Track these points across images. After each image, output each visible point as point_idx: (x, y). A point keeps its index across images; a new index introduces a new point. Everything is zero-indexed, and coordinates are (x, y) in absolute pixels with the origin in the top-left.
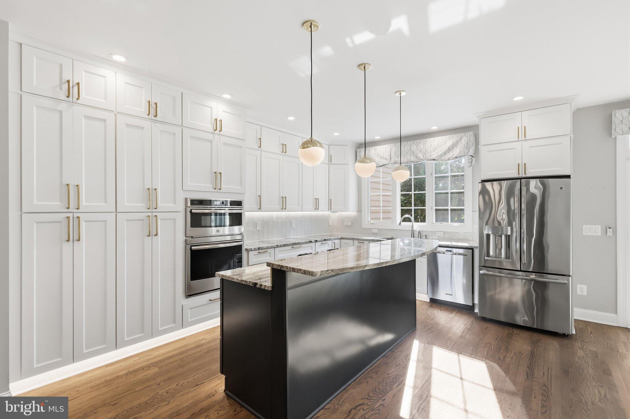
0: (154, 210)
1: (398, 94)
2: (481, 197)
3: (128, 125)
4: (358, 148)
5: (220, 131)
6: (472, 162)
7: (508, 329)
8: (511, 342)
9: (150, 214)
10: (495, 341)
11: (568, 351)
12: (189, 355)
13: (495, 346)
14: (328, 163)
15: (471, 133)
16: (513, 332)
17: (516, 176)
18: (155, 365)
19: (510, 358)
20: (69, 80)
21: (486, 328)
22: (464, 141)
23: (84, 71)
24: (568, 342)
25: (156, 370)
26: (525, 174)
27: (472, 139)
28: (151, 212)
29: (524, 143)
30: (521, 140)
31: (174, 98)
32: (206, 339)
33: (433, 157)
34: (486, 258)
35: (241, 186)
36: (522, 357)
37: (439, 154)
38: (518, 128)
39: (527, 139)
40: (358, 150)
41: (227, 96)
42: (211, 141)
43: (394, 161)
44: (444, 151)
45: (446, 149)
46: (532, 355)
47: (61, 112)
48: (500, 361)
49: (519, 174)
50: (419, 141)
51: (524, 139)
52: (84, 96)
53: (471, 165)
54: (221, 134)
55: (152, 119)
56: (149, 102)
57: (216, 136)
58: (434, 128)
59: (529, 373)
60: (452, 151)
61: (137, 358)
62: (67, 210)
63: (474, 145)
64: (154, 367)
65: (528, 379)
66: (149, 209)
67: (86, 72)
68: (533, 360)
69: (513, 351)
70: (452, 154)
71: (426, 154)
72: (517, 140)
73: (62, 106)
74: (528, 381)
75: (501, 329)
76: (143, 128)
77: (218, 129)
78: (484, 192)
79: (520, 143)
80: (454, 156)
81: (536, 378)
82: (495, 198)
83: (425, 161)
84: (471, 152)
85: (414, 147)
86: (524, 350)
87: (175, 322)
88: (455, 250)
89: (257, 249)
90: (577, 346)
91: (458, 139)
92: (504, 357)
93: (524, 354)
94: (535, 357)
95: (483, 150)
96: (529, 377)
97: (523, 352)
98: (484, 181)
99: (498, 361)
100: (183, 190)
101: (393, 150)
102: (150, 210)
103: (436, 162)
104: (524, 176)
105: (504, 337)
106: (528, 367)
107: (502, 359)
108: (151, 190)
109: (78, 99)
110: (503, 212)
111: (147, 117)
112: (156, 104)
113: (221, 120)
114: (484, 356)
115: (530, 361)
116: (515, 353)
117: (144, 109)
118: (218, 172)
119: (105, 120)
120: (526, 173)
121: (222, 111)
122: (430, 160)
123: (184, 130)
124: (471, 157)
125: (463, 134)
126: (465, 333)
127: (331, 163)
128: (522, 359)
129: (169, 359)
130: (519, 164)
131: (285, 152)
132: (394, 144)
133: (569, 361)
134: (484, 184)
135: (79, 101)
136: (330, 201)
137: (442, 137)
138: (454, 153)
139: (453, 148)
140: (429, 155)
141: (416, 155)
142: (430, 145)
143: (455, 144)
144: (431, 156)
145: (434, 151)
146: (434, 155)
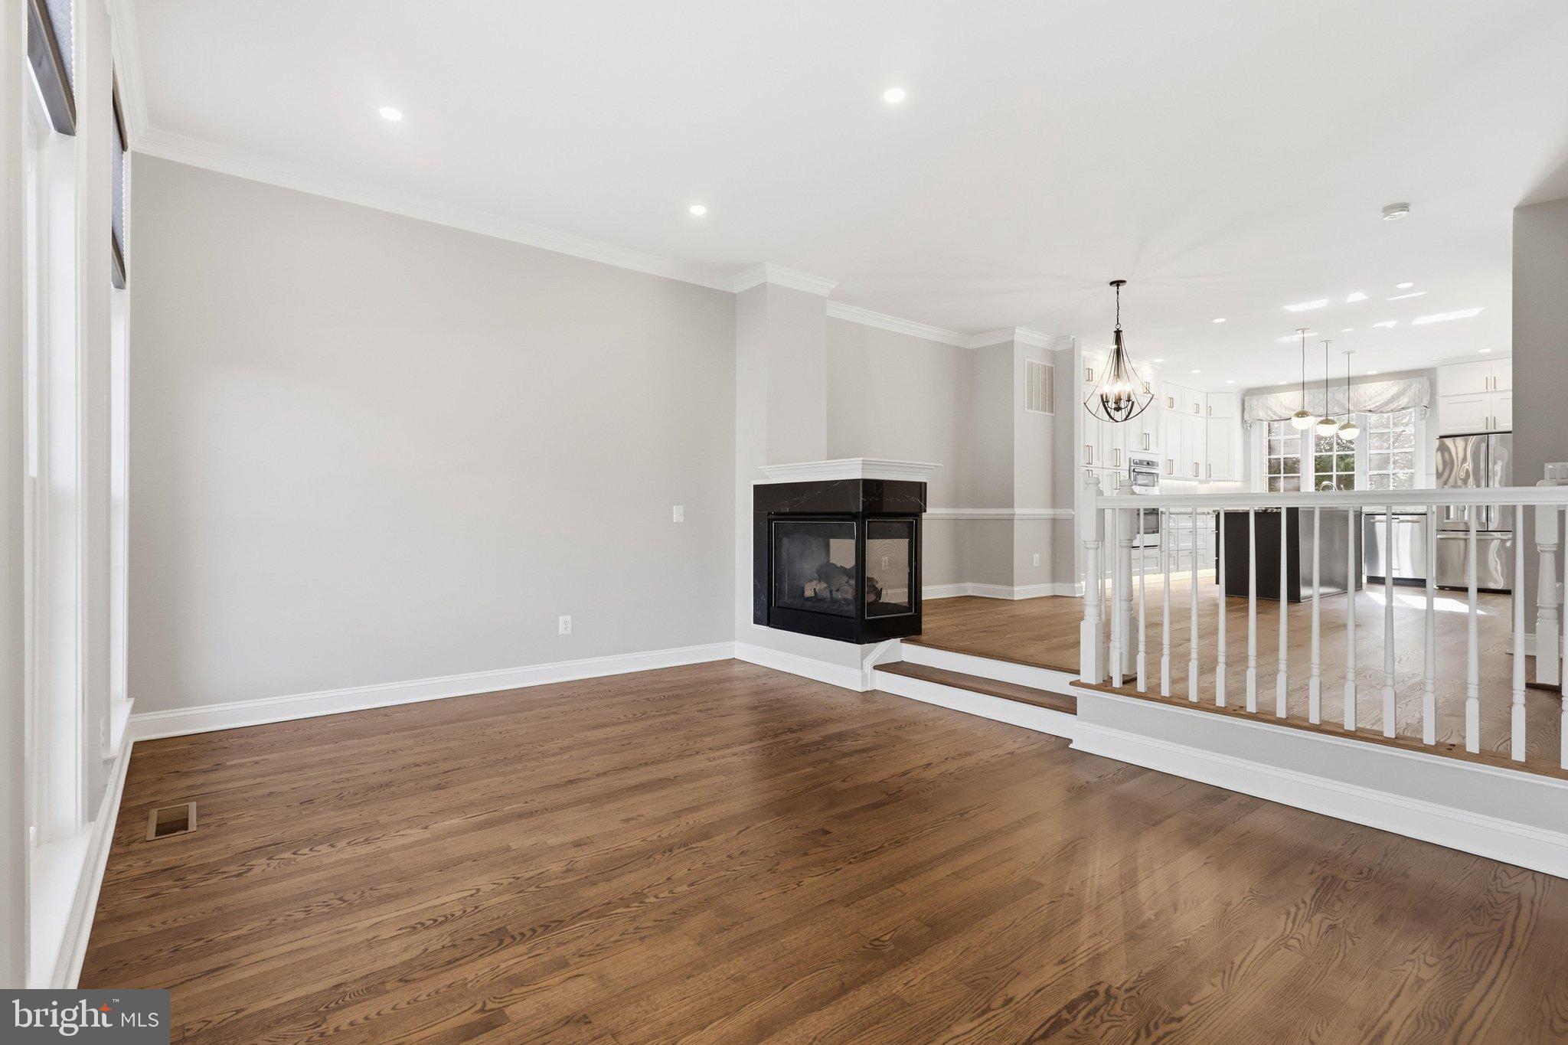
2: (1439, 453)
4: (1248, 396)
6: (1425, 413)
14: (1206, 417)
15: (1425, 378)
17: (1484, 430)
22: (1415, 387)
27: (1427, 386)
29: (1494, 394)
30: (1490, 391)
33: (1368, 408)
34: (1445, 521)
37: (1377, 404)
38: (1486, 378)
39: (1497, 390)
40: (1246, 398)
44: (1385, 400)
45: (1388, 398)
49: (1487, 429)
51: (1494, 391)
53: (1424, 418)
60: (1397, 400)
63: (1429, 394)
70: (1397, 404)
71: (1359, 404)
72: (1485, 392)
78: (1443, 449)
79: (1489, 394)
80: (1400, 407)
82: (1457, 453)
83: (1356, 413)
84: (1425, 402)
85: (1339, 395)
88: (1402, 517)
91: (1406, 386)
95: (1441, 402)
98: (1441, 437)
103: (1375, 414)
104: (1493, 431)
120: (1496, 428)
122: (1365, 411)
124: (1425, 408)
125: (1412, 380)
127: (1211, 417)
130: (1486, 418)
131: (1172, 407)
134: (1443, 441)
136: (1208, 466)
137: (1381, 383)
138: (1400, 403)
139: (1398, 396)
140: (1363, 406)
141: (1343, 405)
142: (1364, 393)
143: (1400, 391)
144: (1365, 407)
145: (1370, 400)
146: (1370, 405)
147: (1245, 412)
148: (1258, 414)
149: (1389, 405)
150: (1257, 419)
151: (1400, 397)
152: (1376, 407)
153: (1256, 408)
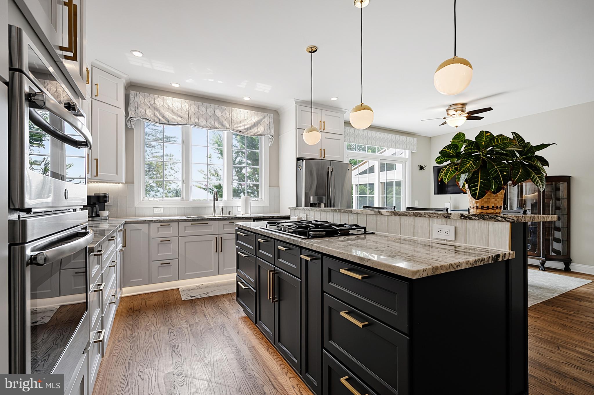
4: (131, 90)
15: (272, 115)
22: (267, 121)
27: (273, 121)
30: (321, 131)
33: (239, 129)
38: (320, 121)
40: (131, 92)
44: (250, 125)
45: (252, 124)
50: (223, 107)
51: (323, 131)
53: (271, 144)
60: (257, 127)
70: (257, 130)
71: (232, 124)
85: (218, 113)
91: (262, 117)
101: (192, 109)
125: (265, 114)
127: (97, 98)
132: (192, 102)
137: (247, 111)
138: (259, 129)
139: (257, 125)
140: (236, 126)
141: (222, 122)
142: (236, 115)
143: (259, 121)
144: (237, 127)
145: (240, 123)
146: (240, 127)
148: (145, 113)
149: (252, 130)
150: (146, 119)
151: (258, 125)
152: (245, 129)
153: (143, 105)
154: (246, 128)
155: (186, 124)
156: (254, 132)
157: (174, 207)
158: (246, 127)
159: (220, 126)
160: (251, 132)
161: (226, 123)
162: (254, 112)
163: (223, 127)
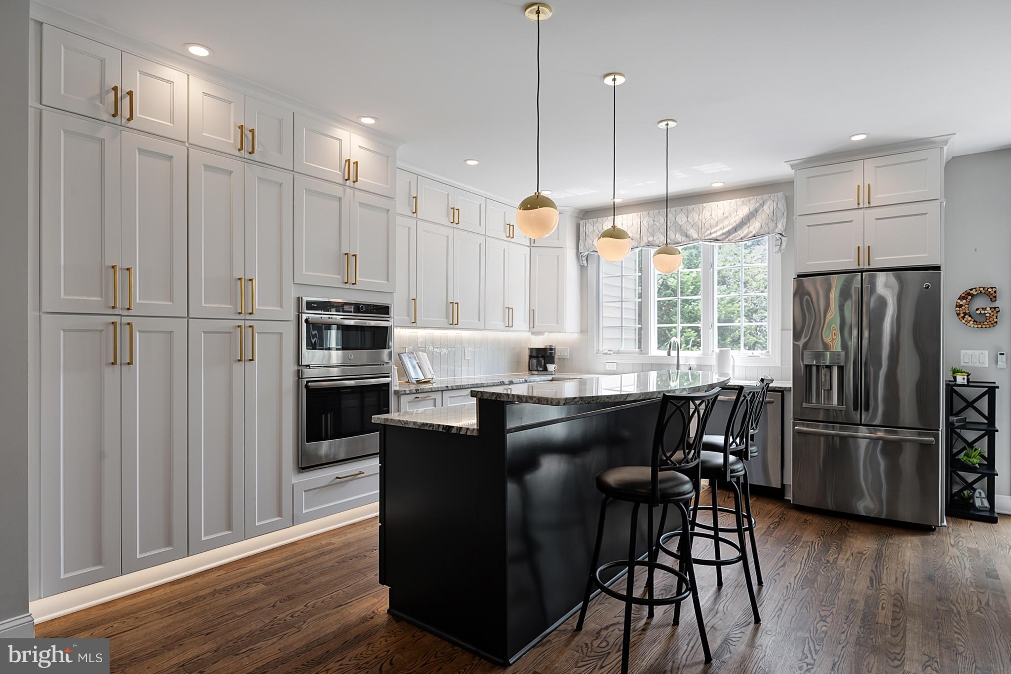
0: (248, 317)
1: (663, 125)
2: (797, 300)
3: (207, 167)
4: (582, 219)
5: (354, 182)
6: (781, 244)
7: (841, 522)
8: (845, 539)
9: (241, 323)
10: (820, 537)
11: (935, 550)
12: (312, 566)
13: (819, 545)
14: (529, 245)
15: (780, 194)
16: (849, 526)
17: (855, 267)
18: (258, 580)
19: (845, 559)
20: (117, 87)
21: (806, 521)
22: (768, 208)
23: (139, 71)
24: (934, 537)
25: (261, 587)
26: (869, 264)
27: (782, 205)
28: (243, 320)
29: (867, 211)
30: (863, 207)
31: (280, 121)
32: (334, 544)
33: (714, 236)
34: (804, 406)
35: (388, 280)
36: (863, 559)
38: (859, 186)
39: (871, 206)
40: (582, 222)
41: (368, 121)
42: (340, 199)
43: (646, 242)
44: (734, 225)
45: (738, 222)
46: (879, 557)
47: (102, 142)
48: (829, 564)
49: (859, 265)
50: (690, 207)
51: (868, 206)
52: (138, 115)
53: (780, 250)
54: (356, 186)
55: (246, 157)
56: (241, 127)
57: (348, 190)
58: (718, 185)
59: (874, 578)
60: (748, 225)
61: (222, 572)
62: (111, 312)
63: (785, 214)
64: (257, 583)
65: (872, 585)
66: (240, 313)
67: (141, 73)
68: (880, 562)
69: (849, 552)
70: (748, 230)
71: (703, 230)
72: (857, 207)
73: (105, 132)
74: (871, 588)
75: (828, 522)
76: (231, 173)
77: (352, 178)
78: (801, 294)
79: (862, 211)
80: (751, 235)
81: (885, 585)
82: (818, 302)
83: (700, 242)
84: (780, 227)
85: (681, 219)
86: (866, 549)
87: (280, 514)
89: (414, 391)
90: (949, 542)
91: (758, 204)
92: (835, 560)
93: (866, 555)
94: (883, 558)
95: (799, 224)
96: (874, 583)
97: (865, 552)
98: (799, 276)
99: (825, 565)
100: (295, 282)
101: (646, 224)
102: (242, 316)
103: (721, 244)
104: (867, 267)
105: (834, 533)
106: (872, 571)
107: (831, 562)
108: (243, 280)
109: (129, 120)
110: (834, 327)
111: (237, 153)
112: (252, 131)
113: (357, 162)
114: (803, 559)
115: (875, 564)
116: (852, 554)
117: (231, 140)
118: (351, 253)
119: (170, 158)
120: (871, 263)
121: (358, 147)
122: (711, 240)
123: (295, 176)
124: (780, 236)
125: (765, 197)
126: (771, 529)
127: (535, 245)
128: (863, 562)
129: (279, 571)
130: (859, 247)
131: (457, 222)
132: (646, 213)
133: (935, 563)
134: (802, 282)
135: (131, 124)
136: (532, 312)
137: (730, 201)
138: (751, 229)
139: (749, 220)
140: (708, 232)
141: (686, 231)
142: (709, 214)
143: (751, 213)
144: (710, 234)
145: (717, 225)
146: (716, 232)
147: (580, 241)
148: (593, 244)
149: (739, 232)
150: (594, 251)
151: (751, 221)
152: (724, 234)
153: (591, 235)
154: (726, 232)
155: (637, 247)
156: (742, 236)
157: (628, 364)
158: (725, 230)
159: (684, 238)
160: (735, 237)
161: (693, 233)
162: (743, 199)
163: (688, 239)
